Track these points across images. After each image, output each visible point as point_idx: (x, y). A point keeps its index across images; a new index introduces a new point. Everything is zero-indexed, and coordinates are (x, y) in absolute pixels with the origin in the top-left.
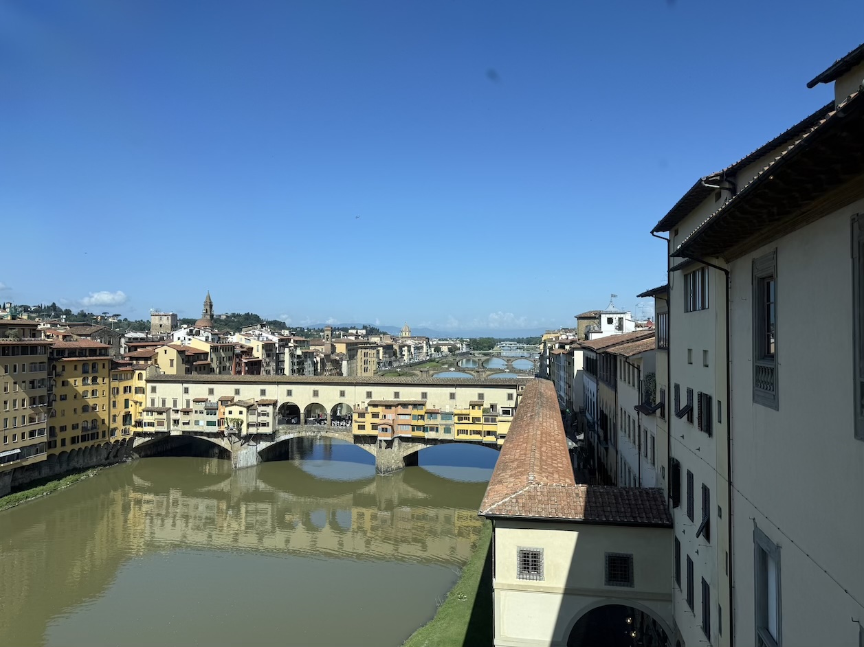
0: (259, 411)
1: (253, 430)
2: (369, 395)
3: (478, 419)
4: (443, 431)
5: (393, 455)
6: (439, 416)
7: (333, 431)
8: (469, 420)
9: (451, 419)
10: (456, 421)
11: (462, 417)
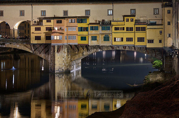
2: (44, 12)
3: (131, 29)
4: (103, 40)
5: (64, 59)
6: (100, 28)
7: (15, 43)
8: (124, 30)
9: (109, 29)
10: (113, 31)
11: (118, 28)
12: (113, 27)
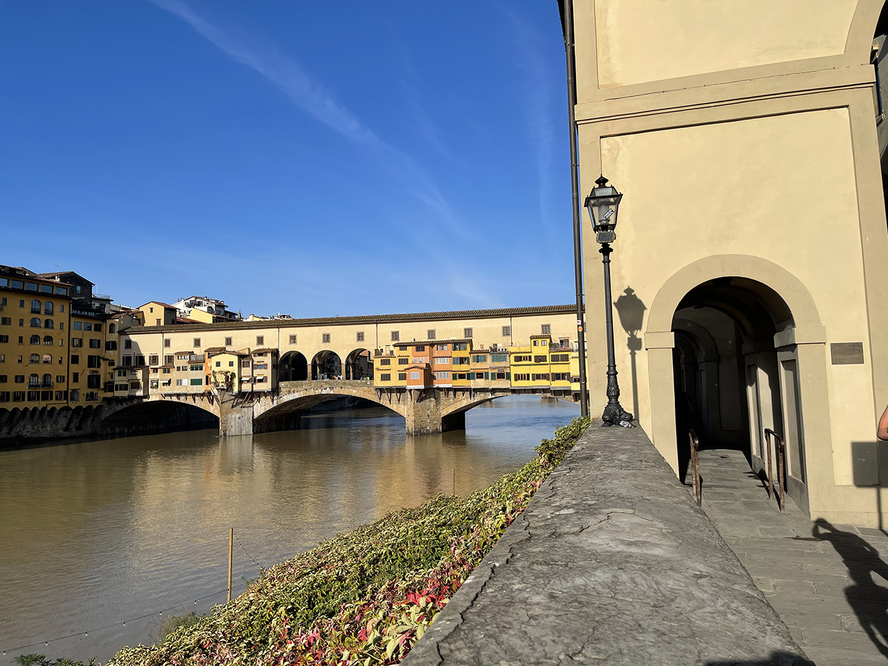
0: (255, 363)
1: (246, 387)
2: (395, 335)
3: (543, 358)
4: (494, 378)
5: (429, 412)
6: (489, 358)
7: (350, 387)
8: (530, 360)
9: (505, 360)
10: (513, 362)
11: (521, 357)
12: (512, 356)
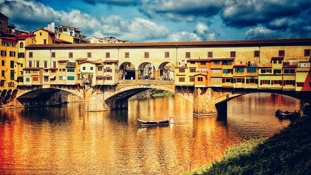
0: (105, 68)
1: (101, 82)
